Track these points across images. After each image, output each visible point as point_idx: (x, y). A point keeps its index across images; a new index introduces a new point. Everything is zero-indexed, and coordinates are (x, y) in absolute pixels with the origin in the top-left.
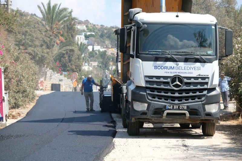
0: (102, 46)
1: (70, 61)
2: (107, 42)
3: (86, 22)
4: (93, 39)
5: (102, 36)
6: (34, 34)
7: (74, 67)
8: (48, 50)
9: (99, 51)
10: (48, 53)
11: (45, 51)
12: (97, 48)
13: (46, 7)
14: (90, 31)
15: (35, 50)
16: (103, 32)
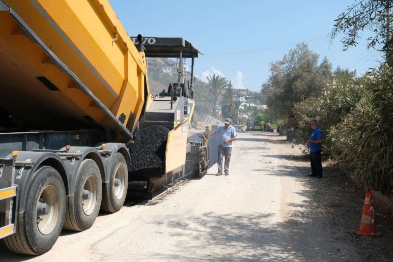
0: (255, 104)
1: (229, 111)
2: (258, 101)
3: (247, 90)
4: (250, 99)
5: (255, 98)
6: (200, 94)
7: (231, 115)
8: (210, 104)
9: (253, 106)
10: (209, 105)
11: (207, 104)
12: (252, 105)
13: (212, 77)
14: (249, 95)
15: (201, 104)
16: (256, 95)
